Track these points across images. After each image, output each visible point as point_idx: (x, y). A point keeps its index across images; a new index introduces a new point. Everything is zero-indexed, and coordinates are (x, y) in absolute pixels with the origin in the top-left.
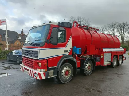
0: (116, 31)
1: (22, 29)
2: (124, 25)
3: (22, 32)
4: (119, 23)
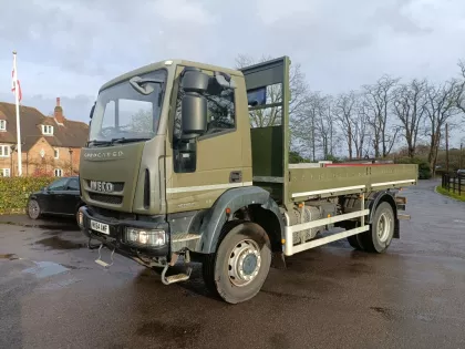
0: (388, 111)
2: (417, 89)
3: (58, 109)
4: (401, 82)
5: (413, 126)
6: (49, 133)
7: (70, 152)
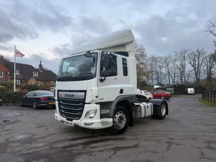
0: (186, 63)
1: (41, 62)
2: (199, 53)
3: (41, 66)
4: (192, 50)
5: (198, 69)
6: (36, 75)
7: (44, 83)
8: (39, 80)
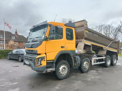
1: (16, 30)
2: (109, 27)
3: (16, 32)
6: (14, 38)
7: (19, 43)
8: (15, 42)
